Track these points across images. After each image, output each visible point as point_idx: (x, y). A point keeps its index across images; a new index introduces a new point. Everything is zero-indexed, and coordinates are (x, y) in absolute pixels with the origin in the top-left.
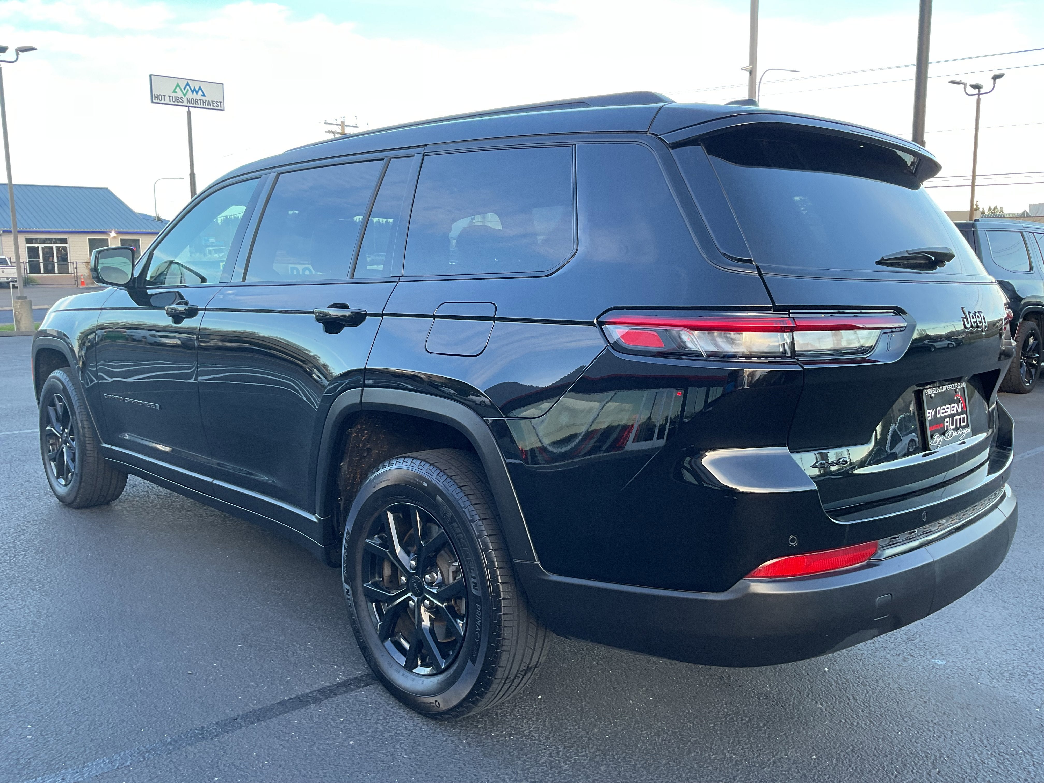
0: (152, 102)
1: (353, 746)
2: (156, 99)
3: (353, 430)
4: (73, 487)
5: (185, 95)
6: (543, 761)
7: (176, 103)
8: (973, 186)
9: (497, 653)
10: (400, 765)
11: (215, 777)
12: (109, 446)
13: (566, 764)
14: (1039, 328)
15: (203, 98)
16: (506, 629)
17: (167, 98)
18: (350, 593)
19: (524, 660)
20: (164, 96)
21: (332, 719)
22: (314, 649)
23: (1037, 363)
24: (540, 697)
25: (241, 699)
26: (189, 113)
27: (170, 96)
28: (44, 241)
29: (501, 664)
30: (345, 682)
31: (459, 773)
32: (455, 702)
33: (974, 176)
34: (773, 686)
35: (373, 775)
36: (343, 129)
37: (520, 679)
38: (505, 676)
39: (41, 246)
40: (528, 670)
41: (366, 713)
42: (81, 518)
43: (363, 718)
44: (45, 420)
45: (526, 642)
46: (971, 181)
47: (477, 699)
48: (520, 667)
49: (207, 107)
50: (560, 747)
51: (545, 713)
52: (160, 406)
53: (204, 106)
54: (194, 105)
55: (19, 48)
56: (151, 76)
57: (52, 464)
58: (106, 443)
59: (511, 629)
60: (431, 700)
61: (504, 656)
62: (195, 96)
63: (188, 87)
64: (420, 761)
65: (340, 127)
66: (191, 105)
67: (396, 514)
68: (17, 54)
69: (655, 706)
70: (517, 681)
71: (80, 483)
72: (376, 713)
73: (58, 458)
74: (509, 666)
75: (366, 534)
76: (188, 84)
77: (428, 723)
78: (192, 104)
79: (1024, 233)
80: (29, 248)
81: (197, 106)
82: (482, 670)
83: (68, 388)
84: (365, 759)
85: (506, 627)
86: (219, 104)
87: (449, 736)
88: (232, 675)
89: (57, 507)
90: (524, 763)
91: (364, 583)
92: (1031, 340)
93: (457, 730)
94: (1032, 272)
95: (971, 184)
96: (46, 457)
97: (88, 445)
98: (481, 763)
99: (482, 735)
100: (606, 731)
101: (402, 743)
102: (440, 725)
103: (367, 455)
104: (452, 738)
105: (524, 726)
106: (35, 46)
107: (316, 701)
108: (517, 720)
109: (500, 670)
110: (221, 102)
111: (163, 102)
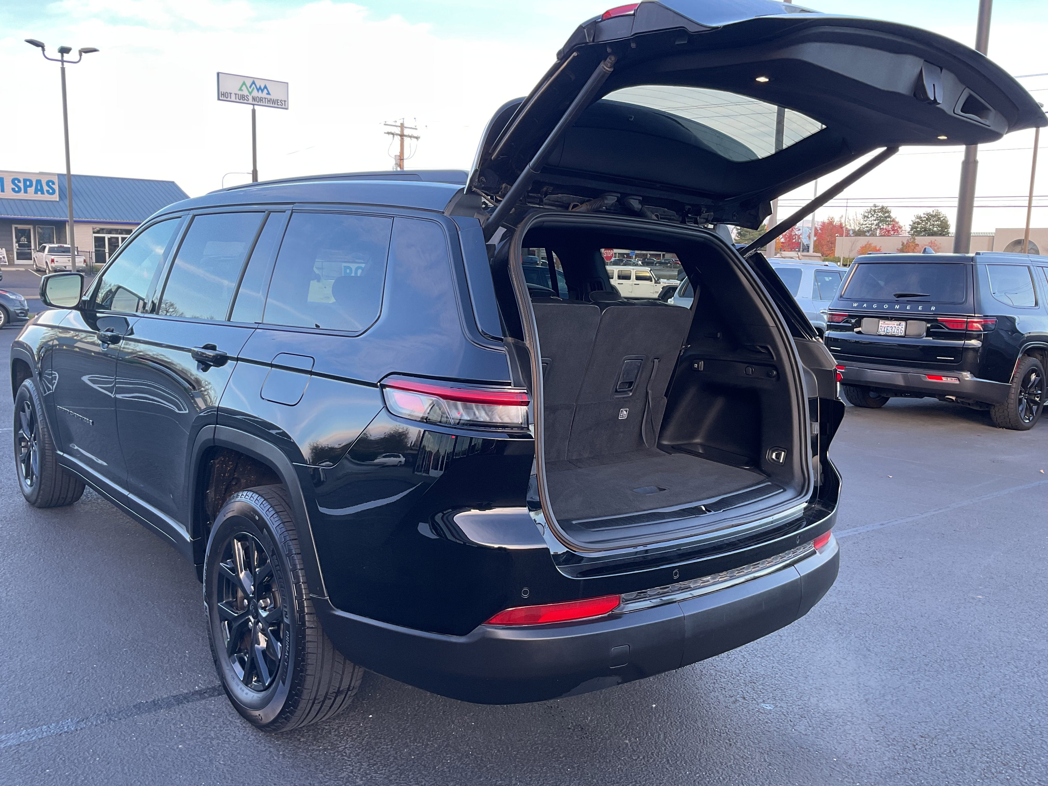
0: (219, 99)
1: (180, 750)
2: (222, 96)
3: (217, 461)
4: (34, 488)
5: (250, 93)
6: (342, 776)
7: (241, 101)
8: (1030, 207)
9: (301, 676)
10: (213, 770)
11: (48, 769)
12: (62, 454)
13: (362, 780)
14: (1043, 367)
15: (268, 97)
16: (310, 655)
17: (233, 96)
18: (208, 610)
19: (332, 684)
20: (231, 94)
21: (174, 724)
22: (189, 658)
23: (1040, 400)
24: (371, 716)
25: (103, 700)
26: (254, 112)
27: (236, 94)
28: (110, 232)
29: (306, 686)
30: (201, 691)
31: (262, 781)
32: (272, 718)
33: (1031, 196)
34: (594, 719)
35: (185, 777)
36: (402, 130)
37: (332, 701)
38: (313, 696)
39: (107, 236)
40: (338, 693)
41: (207, 720)
42: (40, 517)
43: (202, 725)
44: (18, 425)
45: (333, 667)
46: (1027, 202)
47: (288, 716)
48: (328, 690)
49: (271, 105)
50: (364, 764)
51: (368, 732)
52: (93, 422)
53: (269, 105)
54: (259, 103)
55: (82, 49)
56: (218, 74)
57: (23, 465)
58: (60, 451)
59: (315, 655)
60: (256, 713)
61: (309, 680)
62: (260, 94)
63: (254, 85)
64: (233, 767)
65: (399, 128)
66: (256, 103)
67: (243, 542)
68: (81, 55)
69: (473, 732)
70: (328, 703)
71: (40, 487)
72: (215, 722)
73: (26, 460)
74: (315, 689)
75: (221, 558)
76: (254, 83)
77: (258, 733)
78: (257, 101)
79: (1032, 268)
80: (96, 238)
81: (262, 104)
82: (290, 691)
83: (33, 396)
84: (186, 762)
85: (310, 653)
86: (283, 103)
87: (270, 747)
88: (106, 677)
89: (23, 505)
90: (325, 776)
91: (218, 602)
92: (1033, 377)
93: (279, 742)
94: (1037, 307)
95: (1027, 205)
96: (18, 459)
97: (46, 451)
98: (286, 774)
99: (299, 748)
100: (414, 752)
101: (224, 750)
102: (267, 737)
103: (236, 484)
104: (272, 749)
105: (342, 742)
106: (97, 48)
107: (169, 706)
108: (339, 736)
109: (305, 691)
110: (285, 101)
111: (229, 99)
